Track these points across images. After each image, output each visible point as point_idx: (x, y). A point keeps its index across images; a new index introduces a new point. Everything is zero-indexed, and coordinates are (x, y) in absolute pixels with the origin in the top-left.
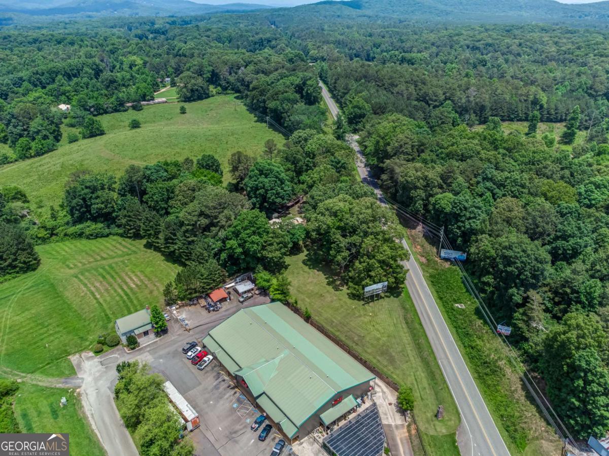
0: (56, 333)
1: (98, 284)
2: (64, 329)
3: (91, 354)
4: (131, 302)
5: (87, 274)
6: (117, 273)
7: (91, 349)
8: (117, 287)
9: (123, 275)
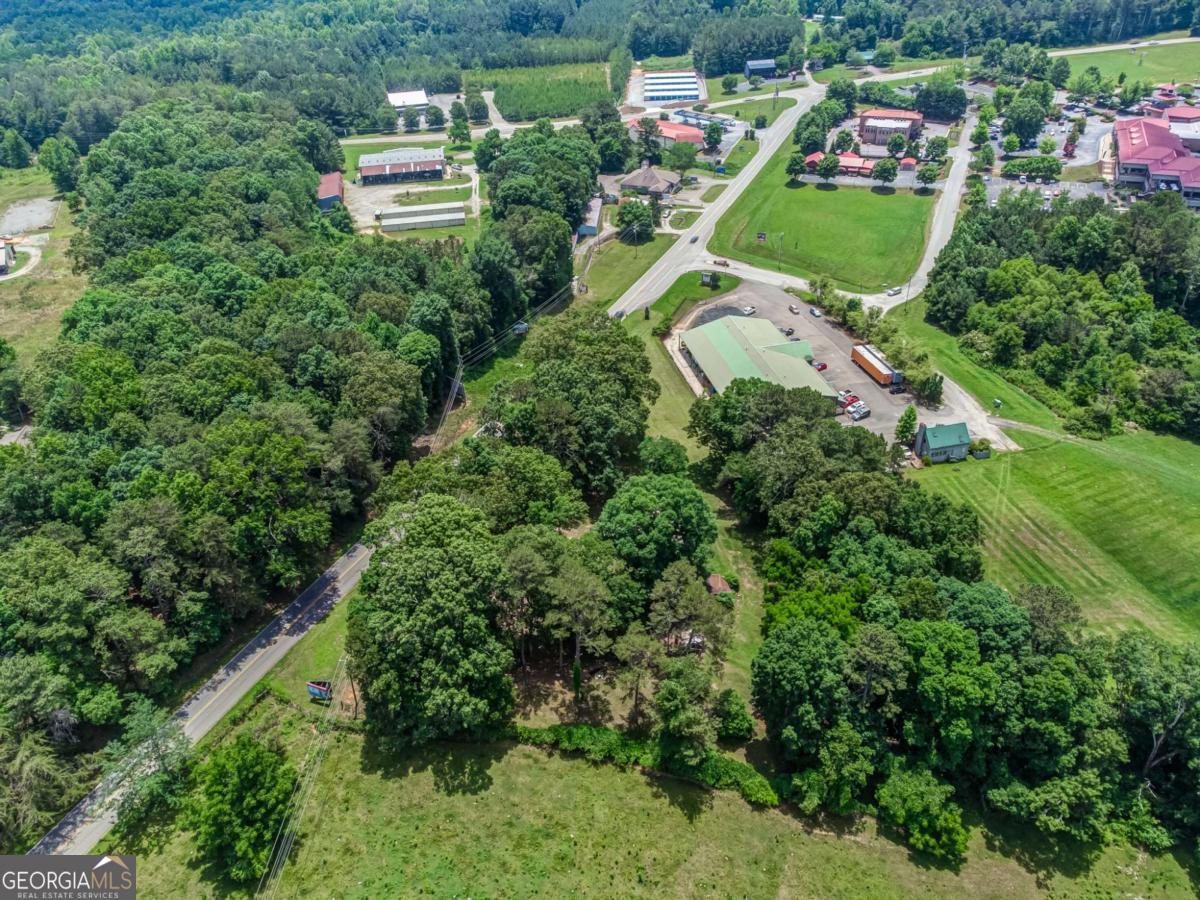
0: (1065, 484)
1: (1041, 546)
2: (1054, 488)
3: (993, 446)
4: (959, 492)
5: (1083, 583)
6: (1013, 561)
7: (995, 451)
8: (1001, 531)
9: (999, 554)
